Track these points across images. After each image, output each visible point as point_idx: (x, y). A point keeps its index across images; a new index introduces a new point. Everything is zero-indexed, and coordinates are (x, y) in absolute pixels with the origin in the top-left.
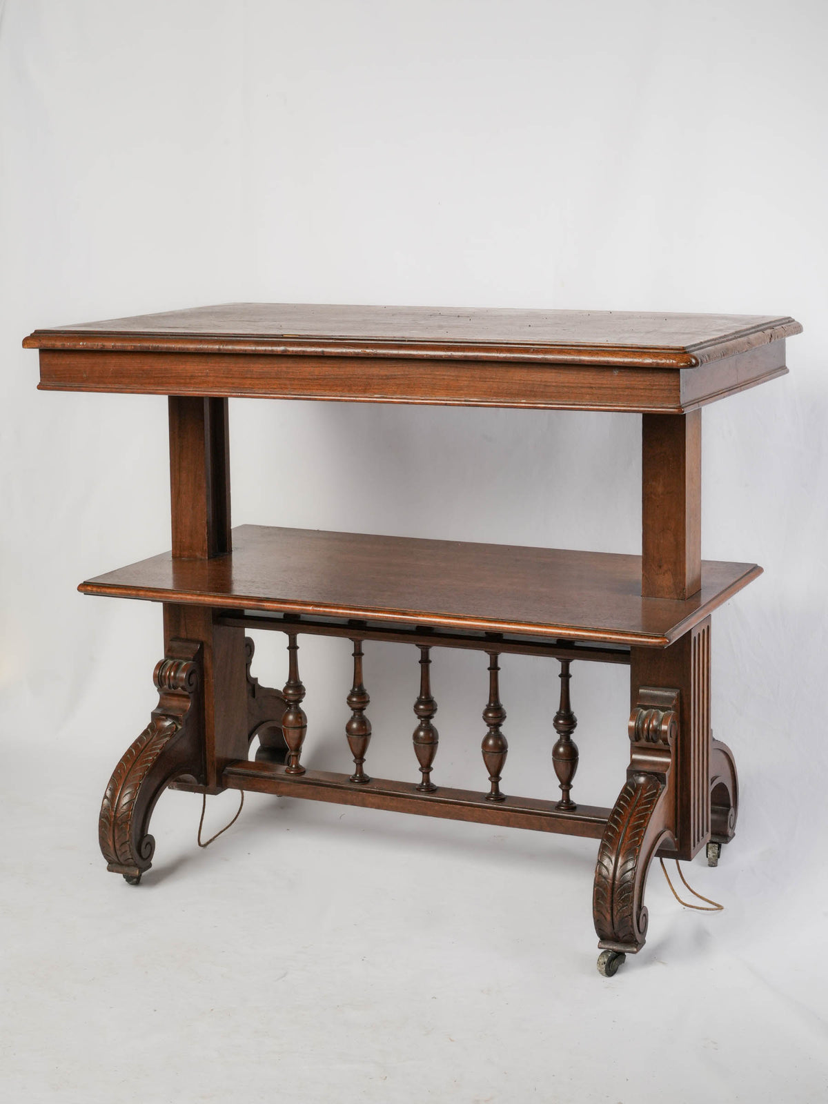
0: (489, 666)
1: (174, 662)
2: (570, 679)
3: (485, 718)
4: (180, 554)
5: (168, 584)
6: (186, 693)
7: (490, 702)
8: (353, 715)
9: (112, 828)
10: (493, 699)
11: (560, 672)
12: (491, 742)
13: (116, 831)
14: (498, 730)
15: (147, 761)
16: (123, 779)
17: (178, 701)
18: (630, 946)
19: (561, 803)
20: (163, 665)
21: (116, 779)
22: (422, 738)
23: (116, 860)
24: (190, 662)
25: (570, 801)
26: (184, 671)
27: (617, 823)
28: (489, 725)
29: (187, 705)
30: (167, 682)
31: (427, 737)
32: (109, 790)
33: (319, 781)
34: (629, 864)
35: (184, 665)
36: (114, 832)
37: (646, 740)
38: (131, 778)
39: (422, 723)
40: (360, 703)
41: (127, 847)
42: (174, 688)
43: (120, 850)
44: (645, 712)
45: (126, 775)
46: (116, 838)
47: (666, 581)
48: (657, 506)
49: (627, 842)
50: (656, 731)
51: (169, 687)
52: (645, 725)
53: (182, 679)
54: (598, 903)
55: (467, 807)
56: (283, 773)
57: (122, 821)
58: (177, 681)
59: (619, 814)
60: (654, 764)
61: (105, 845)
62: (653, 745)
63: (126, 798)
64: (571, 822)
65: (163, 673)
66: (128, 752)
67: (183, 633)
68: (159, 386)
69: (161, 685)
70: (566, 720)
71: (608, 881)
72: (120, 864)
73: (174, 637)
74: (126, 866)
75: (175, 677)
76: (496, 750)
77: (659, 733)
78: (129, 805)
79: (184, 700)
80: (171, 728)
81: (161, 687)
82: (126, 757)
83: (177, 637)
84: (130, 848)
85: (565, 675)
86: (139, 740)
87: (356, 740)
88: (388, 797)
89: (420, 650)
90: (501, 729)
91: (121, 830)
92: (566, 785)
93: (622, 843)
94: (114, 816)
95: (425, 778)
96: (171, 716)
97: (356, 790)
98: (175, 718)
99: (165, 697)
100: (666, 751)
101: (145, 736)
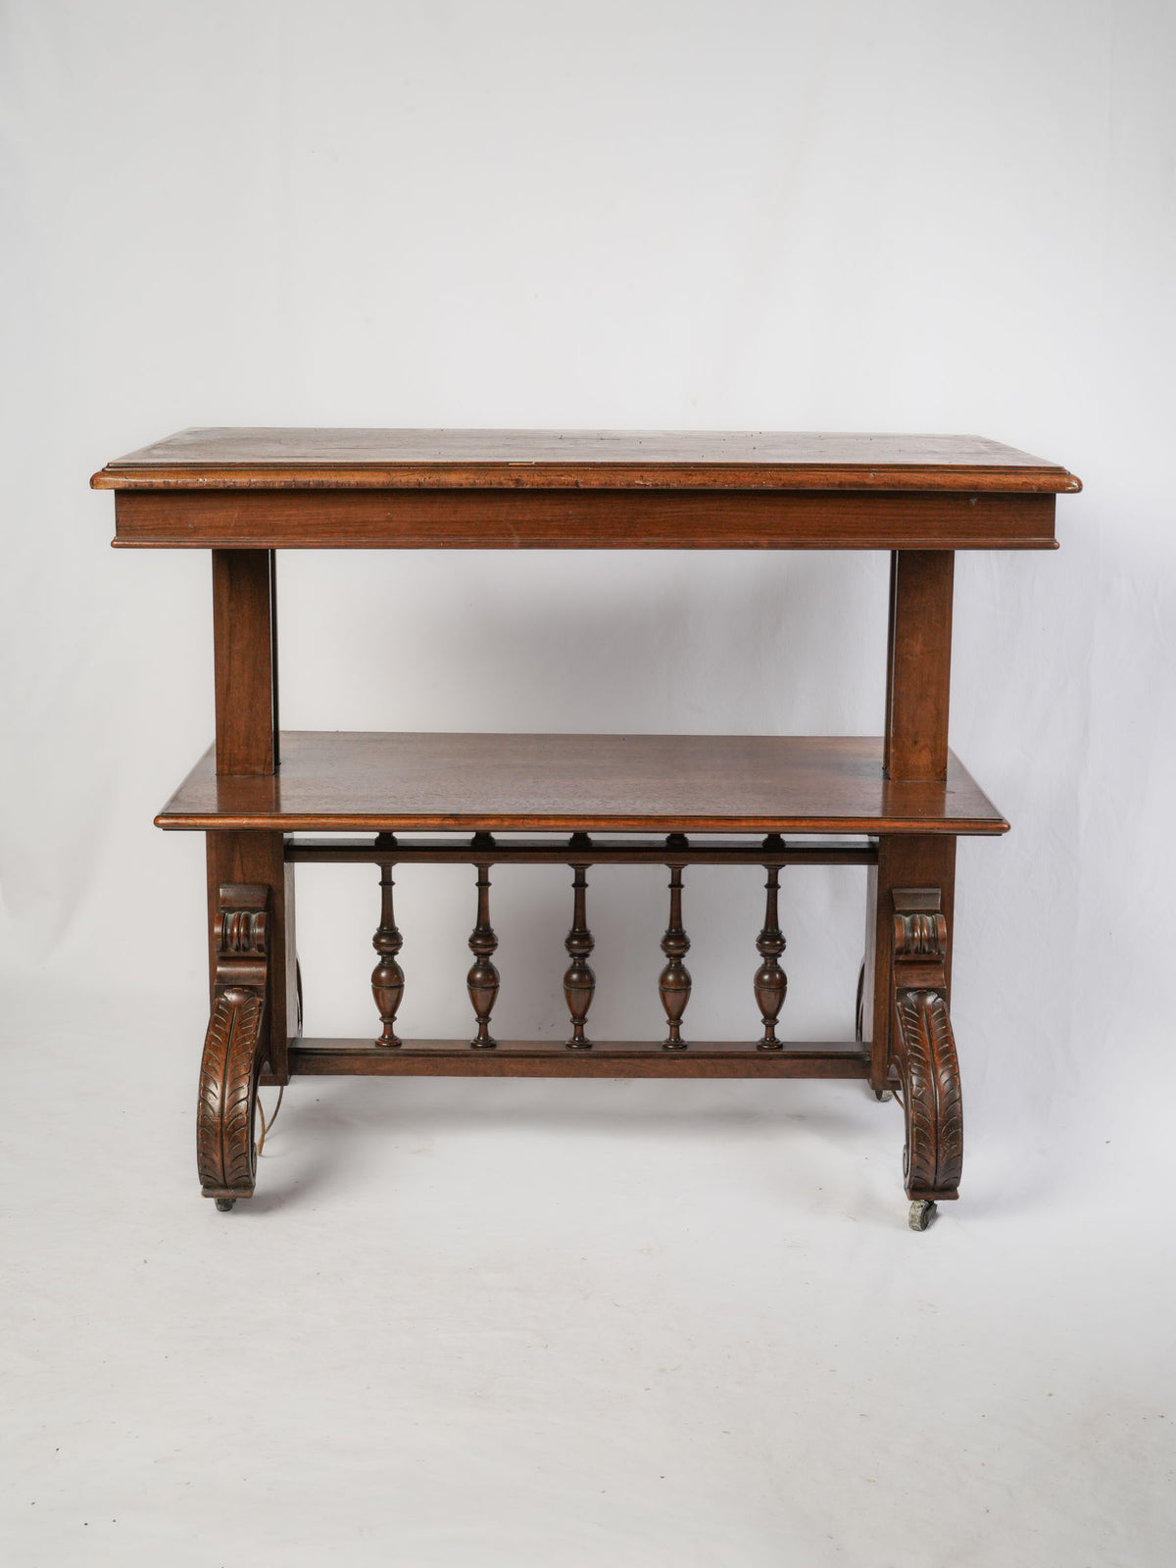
0: (670, 882)
1: (239, 916)
2: (779, 891)
3: (665, 946)
4: (229, 771)
5: (212, 806)
6: (263, 954)
8: (476, 961)
9: (218, 1140)
10: (675, 923)
11: (766, 882)
12: (671, 978)
13: (225, 1143)
14: (680, 963)
15: (245, 1048)
16: (221, 1073)
17: (248, 966)
18: (949, 1193)
19: (764, 1041)
20: (224, 922)
21: (213, 1074)
22: (575, 982)
23: (221, 1181)
24: (261, 913)
25: (775, 1039)
26: (260, 925)
27: (919, 1052)
28: (668, 956)
29: (263, 970)
30: (235, 942)
31: (581, 980)
32: (204, 1091)
33: (432, 1050)
34: (954, 1094)
35: (254, 917)
36: (222, 1144)
37: (916, 952)
38: (232, 1071)
39: (575, 963)
40: (486, 946)
41: (242, 1161)
42: (245, 949)
43: (231, 1166)
44: (907, 919)
45: (223, 1067)
46: (226, 1151)
47: (923, 759)
48: (914, 669)
49: (940, 1071)
50: (929, 940)
51: (237, 949)
52: (916, 934)
53: (259, 936)
54: (918, 1146)
55: (647, 1061)
56: (374, 1047)
57: (234, 1128)
58: (251, 939)
59: (915, 1041)
60: (924, 980)
61: (208, 1162)
62: (923, 957)
63: (235, 1098)
64: (787, 1063)
65: (229, 931)
66: (209, 1039)
67: (238, 875)
68: (204, 535)
69: (224, 947)
70: (772, 940)
71: (930, 1119)
72: (225, 1186)
73: (223, 883)
74: (235, 1187)
75: (247, 935)
76: (676, 988)
77: (934, 941)
78: (243, 1104)
79: (258, 963)
80: (253, 1002)
81: (223, 950)
82: (210, 1044)
83: (229, 881)
84: (248, 1161)
85: (773, 886)
86: (214, 1023)
87: (480, 994)
88: (538, 1060)
89: (573, 870)
90: (684, 961)
91: (234, 1140)
92: (770, 1019)
93: (935, 1073)
94: (222, 1123)
95: (578, 1032)
96: (244, 987)
97: (489, 1056)
98: (251, 988)
99: (225, 963)
100: (938, 962)
101: (219, 1013)
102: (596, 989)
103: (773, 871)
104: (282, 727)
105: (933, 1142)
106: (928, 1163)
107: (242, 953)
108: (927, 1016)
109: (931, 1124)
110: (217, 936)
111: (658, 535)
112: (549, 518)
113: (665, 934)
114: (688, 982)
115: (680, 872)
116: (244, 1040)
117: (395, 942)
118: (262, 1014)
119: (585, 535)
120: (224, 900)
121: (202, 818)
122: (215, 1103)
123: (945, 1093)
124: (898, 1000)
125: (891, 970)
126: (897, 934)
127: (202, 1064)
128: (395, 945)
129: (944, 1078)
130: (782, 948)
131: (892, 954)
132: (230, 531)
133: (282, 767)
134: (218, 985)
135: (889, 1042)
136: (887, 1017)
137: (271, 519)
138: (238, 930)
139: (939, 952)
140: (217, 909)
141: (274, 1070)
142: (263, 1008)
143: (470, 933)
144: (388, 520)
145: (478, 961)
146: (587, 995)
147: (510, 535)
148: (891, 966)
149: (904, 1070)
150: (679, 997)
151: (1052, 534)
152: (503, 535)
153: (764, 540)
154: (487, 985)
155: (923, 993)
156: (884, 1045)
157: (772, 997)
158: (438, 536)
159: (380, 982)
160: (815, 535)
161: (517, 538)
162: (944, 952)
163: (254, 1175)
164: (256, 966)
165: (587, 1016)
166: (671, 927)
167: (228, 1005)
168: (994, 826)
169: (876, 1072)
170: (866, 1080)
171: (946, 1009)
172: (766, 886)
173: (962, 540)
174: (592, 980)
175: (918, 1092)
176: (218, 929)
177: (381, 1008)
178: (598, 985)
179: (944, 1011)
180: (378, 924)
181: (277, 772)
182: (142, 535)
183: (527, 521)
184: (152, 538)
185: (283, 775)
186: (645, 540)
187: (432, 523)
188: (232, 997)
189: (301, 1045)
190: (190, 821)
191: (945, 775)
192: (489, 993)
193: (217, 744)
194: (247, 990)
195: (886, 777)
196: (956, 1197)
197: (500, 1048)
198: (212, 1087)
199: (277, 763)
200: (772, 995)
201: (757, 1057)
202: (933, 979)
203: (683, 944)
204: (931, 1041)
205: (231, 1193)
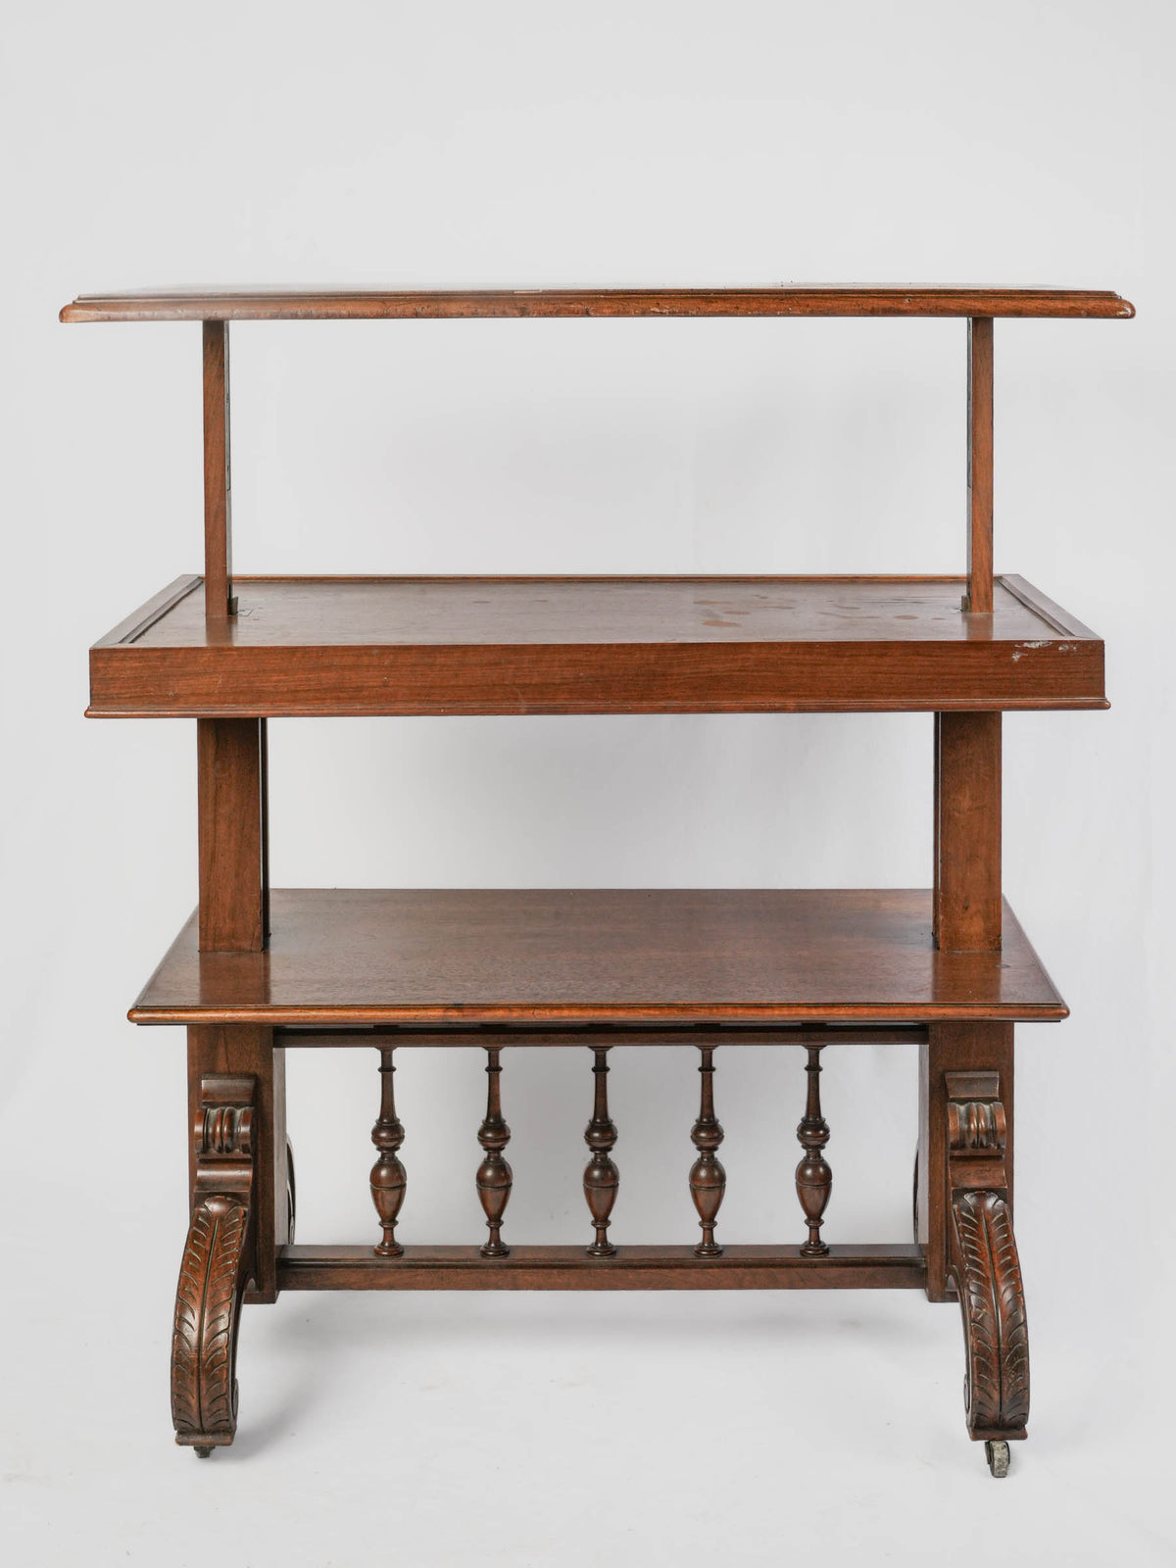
0: (700, 1065)
1: (222, 1112)
2: (821, 1074)
3: (695, 1138)
4: (214, 947)
5: (193, 994)
6: (248, 1156)
7: (702, 1117)
8: (486, 1156)
9: (195, 1378)
10: (706, 1111)
11: (807, 1064)
12: (703, 1173)
13: (203, 1382)
14: (713, 1156)
15: (227, 1269)
16: (199, 1300)
17: (231, 1169)
18: (1016, 1432)
19: (807, 1245)
20: (204, 1118)
21: (188, 1301)
22: (597, 1180)
23: (197, 1426)
24: (247, 1108)
25: (820, 1242)
26: (245, 1122)
27: (978, 1265)
28: (699, 1149)
29: (247, 1173)
30: (218, 1142)
31: (603, 1178)
32: (180, 1320)
33: (437, 1260)
34: (1017, 1317)
35: (239, 1113)
36: (199, 1384)
37: (974, 1145)
38: (211, 1298)
39: (596, 1158)
40: (496, 1140)
41: (222, 1403)
42: (229, 1150)
43: (209, 1410)
44: (962, 1108)
45: (201, 1292)
46: (204, 1392)
47: (975, 927)
48: (963, 827)
49: (1003, 1288)
50: (987, 1132)
51: (220, 1150)
52: (972, 1126)
53: (244, 1136)
54: (980, 1379)
55: (678, 1271)
56: (372, 1256)
57: (213, 1365)
58: (235, 1140)
59: (974, 1252)
60: (984, 1178)
61: (183, 1405)
62: (982, 1152)
63: (215, 1329)
64: (834, 1272)
65: (210, 1130)
66: (187, 1258)
67: (222, 1066)
68: (185, 703)
69: (206, 1148)
70: (814, 1130)
71: (992, 1346)
72: (202, 1432)
73: (206, 1073)
74: (213, 1432)
75: (231, 1135)
76: (708, 1185)
77: (991, 1133)
78: (223, 1337)
79: (243, 1166)
80: (237, 1212)
81: (204, 1151)
82: (189, 1265)
83: (212, 1072)
84: (227, 1403)
85: (814, 1068)
86: (193, 1236)
87: (491, 1194)
88: (555, 1271)
89: (593, 1053)
90: (717, 1154)
91: (213, 1379)
92: (814, 1219)
93: (997, 1291)
94: (199, 1359)
95: (600, 1237)
96: (226, 1194)
97: (501, 1267)
98: (235, 1195)
99: (206, 1166)
100: (999, 1158)
101: (200, 1229)
102: (620, 1186)
103: (814, 1052)
104: (272, 885)
105: (996, 1373)
106: (991, 1398)
107: (225, 1155)
108: (987, 1222)
109: (994, 1353)
110: (198, 1136)
111: (676, 698)
112: (558, 681)
113: (695, 1123)
114: (722, 1178)
115: (711, 1053)
116: (226, 1258)
117: (396, 1136)
118: (246, 1226)
119: (598, 699)
120: (206, 1094)
121: (181, 1011)
122: (192, 1335)
123: (1008, 1313)
124: (954, 1202)
125: (946, 1164)
126: (951, 1127)
127: (178, 1289)
128: (396, 1139)
129: (1008, 1296)
130: (826, 1138)
131: (946, 1148)
132: (214, 699)
133: (273, 939)
134: (201, 1192)
135: (947, 1247)
136: (944, 1219)
137: (258, 684)
138: (221, 1129)
139: (999, 1146)
140: (200, 1104)
141: (259, 1287)
142: (247, 1219)
143: (479, 1125)
144: (385, 685)
145: (489, 1157)
146: (610, 1195)
147: (516, 699)
148: (946, 1162)
149: (961, 1283)
150: (713, 1195)
151: (1102, 693)
152: (508, 699)
153: (791, 703)
154: (497, 1185)
155: (982, 1193)
156: (942, 1249)
157: (815, 1196)
158: (439, 702)
159: (379, 1181)
160: (846, 697)
161: (524, 702)
162: (1004, 1147)
163: (235, 1417)
164: (241, 1169)
165: (610, 1218)
166: (702, 1116)
167: (208, 1216)
168: (1053, 1012)
169: (933, 1282)
170: (923, 1290)
171: (1008, 1213)
172: (806, 1069)
173: (1006, 701)
174: (615, 1177)
175: (978, 1314)
176: (198, 1129)
177: (380, 1211)
178: (621, 1182)
179: (1005, 1214)
180: (377, 1115)
181: (265, 946)
182: (118, 704)
183: (536, 685)
184: (130, 706)
185: (273, 951)
186: (662, 703)
187: (432, 687)
188: (214, 1207)
189: (291, 1256)
190: (167, 1015)
191: (1000, 943)
192: (501, 1194)
193: (200, 912)
194: (232, 1198)
195: (936, 946)
196: (1024, 1437)
197: (513, 1257)
198: (188, 1317)
199: (266, 934)
200: (816, 1193)
201: (800, 1265)
202: (992, 1177)
203: (716, 1135)
204: (991, 1253)
205: (209, 1439)
